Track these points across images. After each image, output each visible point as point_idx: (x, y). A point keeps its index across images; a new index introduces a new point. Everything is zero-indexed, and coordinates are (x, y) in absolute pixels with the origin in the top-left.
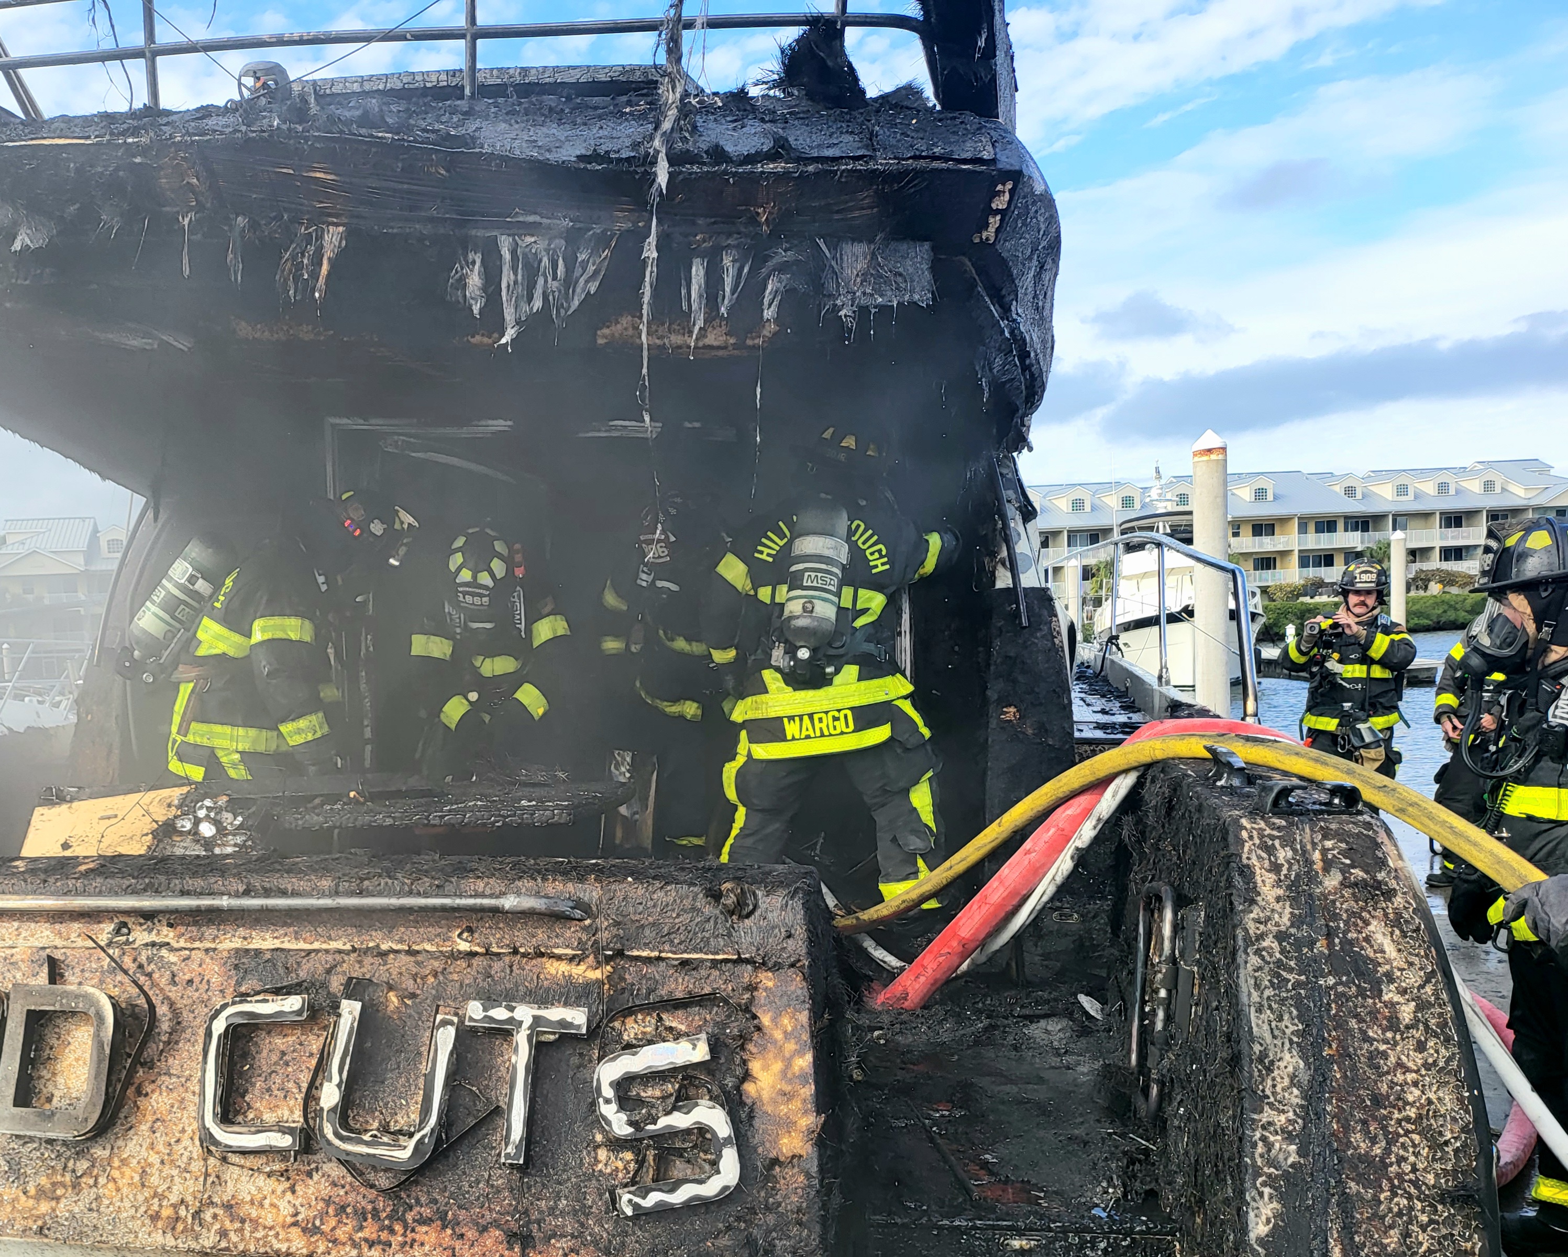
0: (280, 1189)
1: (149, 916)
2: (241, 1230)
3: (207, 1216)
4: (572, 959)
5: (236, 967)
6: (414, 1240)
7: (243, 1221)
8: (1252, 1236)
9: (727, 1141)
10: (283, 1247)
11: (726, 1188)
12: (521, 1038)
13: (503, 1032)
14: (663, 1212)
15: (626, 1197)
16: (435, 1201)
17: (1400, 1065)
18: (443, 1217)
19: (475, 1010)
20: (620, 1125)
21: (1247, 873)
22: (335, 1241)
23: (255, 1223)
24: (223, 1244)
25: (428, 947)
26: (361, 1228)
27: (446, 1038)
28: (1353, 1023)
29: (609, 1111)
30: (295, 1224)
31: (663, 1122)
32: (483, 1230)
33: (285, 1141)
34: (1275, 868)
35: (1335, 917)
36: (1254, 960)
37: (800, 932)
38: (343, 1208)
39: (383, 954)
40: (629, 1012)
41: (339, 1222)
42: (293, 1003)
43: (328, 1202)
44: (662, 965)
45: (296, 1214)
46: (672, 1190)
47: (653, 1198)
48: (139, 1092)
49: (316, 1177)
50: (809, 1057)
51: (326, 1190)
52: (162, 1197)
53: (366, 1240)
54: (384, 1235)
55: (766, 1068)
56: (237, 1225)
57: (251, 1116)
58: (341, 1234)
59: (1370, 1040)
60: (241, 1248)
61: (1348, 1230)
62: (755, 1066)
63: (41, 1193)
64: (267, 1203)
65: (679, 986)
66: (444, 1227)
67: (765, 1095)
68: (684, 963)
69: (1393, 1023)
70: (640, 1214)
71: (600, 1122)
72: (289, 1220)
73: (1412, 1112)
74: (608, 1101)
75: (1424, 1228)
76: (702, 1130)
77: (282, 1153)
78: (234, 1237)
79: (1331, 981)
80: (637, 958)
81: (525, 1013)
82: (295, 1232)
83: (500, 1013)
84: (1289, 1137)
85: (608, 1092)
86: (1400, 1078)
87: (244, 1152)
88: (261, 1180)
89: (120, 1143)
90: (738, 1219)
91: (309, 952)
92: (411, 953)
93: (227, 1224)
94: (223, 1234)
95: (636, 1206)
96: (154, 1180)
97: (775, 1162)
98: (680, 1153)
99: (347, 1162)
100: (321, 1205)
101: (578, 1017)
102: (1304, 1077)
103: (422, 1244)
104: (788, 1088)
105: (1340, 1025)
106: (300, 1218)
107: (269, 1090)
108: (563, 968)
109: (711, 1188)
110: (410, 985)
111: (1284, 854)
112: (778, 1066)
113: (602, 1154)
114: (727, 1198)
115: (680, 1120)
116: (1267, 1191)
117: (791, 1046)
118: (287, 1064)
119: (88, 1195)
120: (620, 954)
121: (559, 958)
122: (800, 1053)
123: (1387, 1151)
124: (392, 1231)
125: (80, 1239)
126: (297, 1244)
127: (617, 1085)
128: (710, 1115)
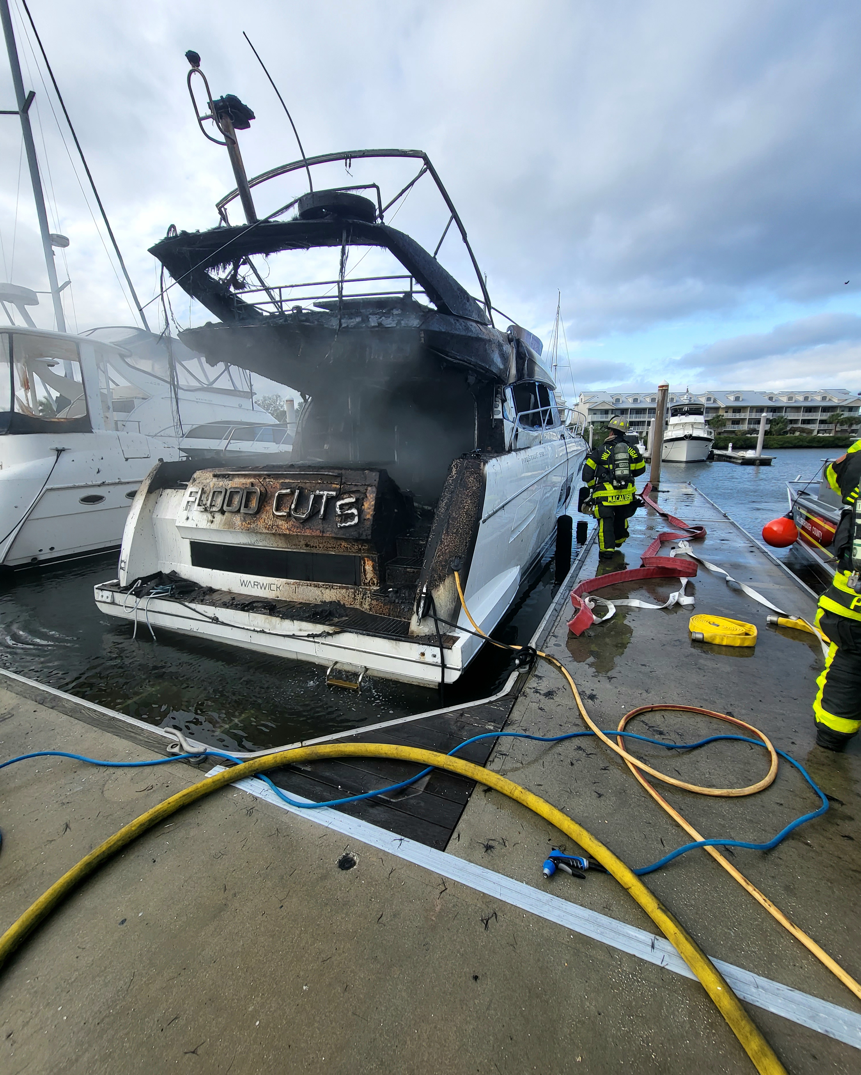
0: (285, 522)
1: (269, 476)
2: (279, 530)
3: (274, 527)
4: (336, 484)
7: (279, 528)
9: (357, 515)
10: (286, 533)
11: (356, 523)
12: (325, 498)
13: (321, 496)
14: (345, 527)
15: (339, 524)
16: (309, 525)
18: (310, 528)
19: (318, 492)
20: (340, 512)
23: (281, 529)
24: (277, 532)
25: (313, 482)
26: (298, 530)
27: (312, 497)
28: (460, 495)
29: (338, 510)
30: (288, 529)
31: (347, 512)
32: (317, 530)
33: (285, 514)
35: (464, 477)
36: (446, 484)
37: (377, 480)
38: (294, 526)
39: (306, 483)
40: (345, 493)
41: (294, 528)
42: (288, 491)
44: (352, 485)
46: (346, 523)
47: (343, 524)
48: (265, 506)
49: (291, 521)
50: (374, 502)
51: (293, 523)
52: (267, 524)
54: (301, 531)
55: (366, 503)
58: (295, 531)
59: (462, 498)
60: (279, 533)
62: (364, 503)
63: (249, 524)
64: (282, 525)
65: (353, 489)
66: (310, 530)
67: (365, 508)
68: (356, 485)
69: (467, 495)
70: (341, 528)
71: (335, 512)
72: (286, 528)
73: (465, 510)
75: (461, 529)
76: (353, 514)
77: (285, 516)
79: (459, 488)
80: (347, 484)
81: (326, 493)
83: (321, 493)
84: (443, 513)
85: (338, 507)
86: (465, 504)
87: (280, 516)
88: (282, 521)
89: (261, 515)
90: (357, 528)
94: (276, 530)
95: (341, 526)
96: (266, 521)
97: (365, 519)
98: (349, 518)
99: (295, 518)
100: (292, 526)
101: (334, 493)
102: (448, 504)
103: (307, 532)
104: (369, 507)
106: (288, 527)
109: (353, 523)
110: (309, 488)
112: (369, 504)
114: (356, 525)
115: (349, 512)
116: (436, 522)
117: (372, 500)
119: (256, 524)
120: (345, 483)
121: (334, 483)
123: (458, 516)
124: (303, 530)
125: (255, 532)
126: (288, 532)
127: (340, 505)
128: (355, 511)
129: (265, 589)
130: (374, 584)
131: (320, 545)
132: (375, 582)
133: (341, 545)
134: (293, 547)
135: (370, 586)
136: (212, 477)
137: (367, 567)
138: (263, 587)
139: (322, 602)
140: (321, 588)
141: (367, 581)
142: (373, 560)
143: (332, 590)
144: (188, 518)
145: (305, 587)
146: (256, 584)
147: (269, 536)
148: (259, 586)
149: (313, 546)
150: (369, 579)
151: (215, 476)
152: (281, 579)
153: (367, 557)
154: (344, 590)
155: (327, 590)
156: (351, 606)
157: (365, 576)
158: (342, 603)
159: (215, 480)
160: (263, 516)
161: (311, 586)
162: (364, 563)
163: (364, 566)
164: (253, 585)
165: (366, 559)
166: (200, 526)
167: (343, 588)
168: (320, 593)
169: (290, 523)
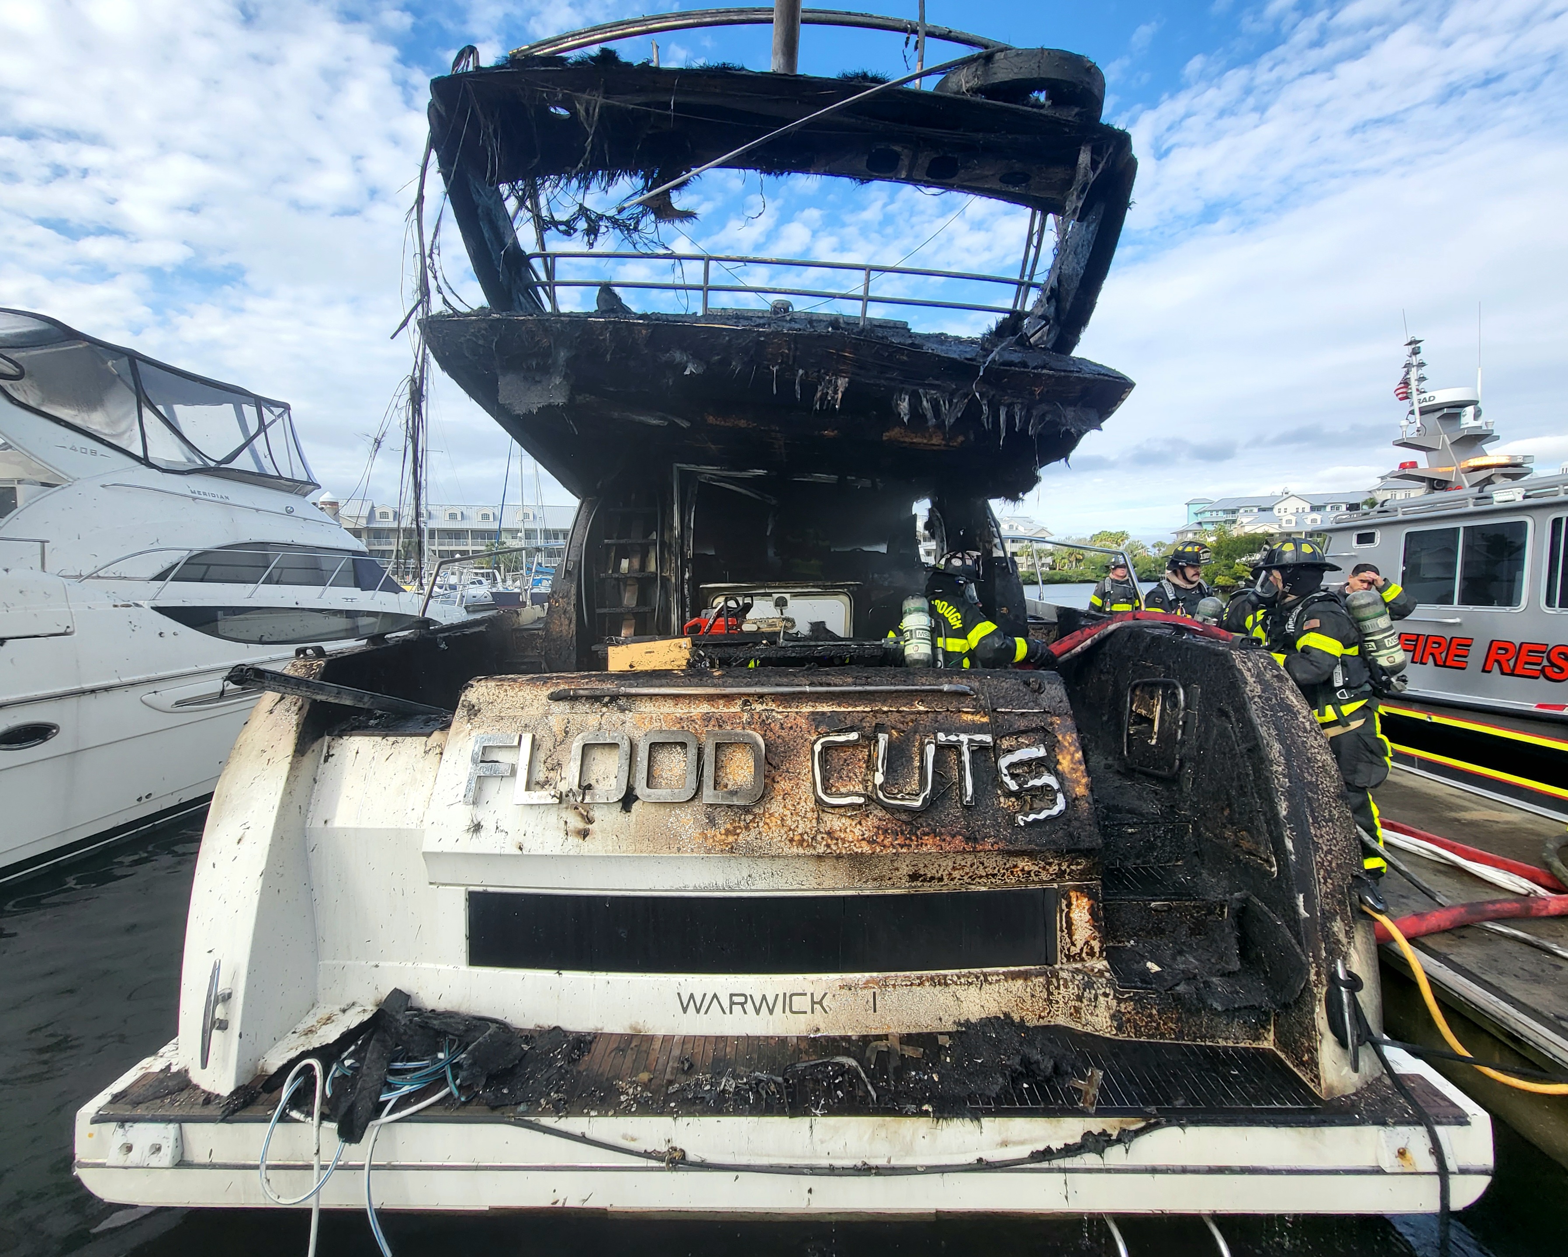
0: (854, 823)
1: (761, 696)
2: (837, 844)
3: (819, 838)
4: (972, 713)
5: (814, 720)
6: (922, 843)
7: (837, 839)
8: (1281, 816)
9: (1058, 790)
10: (859, 851)
11: (1061, 811)
12: (965, 749)
13: (956, 747)
14: (1037, 823)
15: (1020, 817)
16: (930, 825)
17: (1312, 746)
18: (935, 832)
19: (941, 737)
20: (1013, 786)
21: (1239, 670)
22: (884, 846)
23: (844, 841)
24: (829, 851)
25: (905, 709)
26: (896, 839)
27: (931, 750)
28: (1293, 730)
29: (1007, 779)
30: (864, 839)
31: (1030, 783)
32: (954, 836)
33: (858, 800)
34: (1249, 670)
35: (1275, 689)
36: (1254, 707)
37: (1065, 699)
38: (886, 830)
39: (886, 713)
40: (1005, 736)
41: (885, 837)
42: (854, 736)
43: (878, 828)
44: (1013, 715)
45: (863, 835)
46: (1039, 813)
49: (871, 817)
50: (1080, 753)
51: (876, 823)
52: (794, 831)
53: (899, 844)
54: (907, 842)
55: (1064, 758)
56: (835, 841)
57: (834, 790)
58: (886, 842)
59: (1299, 736)
60: (838, 852)
61: (1312, 811)
62: (1060, 757)
63: (728, 832)
64: (848, 830)
65: (1022, 724)
66: (935, 837)
67: (1066, 770)
68: (1023, 713)
69: (1305, 731)
70: (1026, 825)
71: (1002, 785)
72: (860, 837)
73: (1320, 764)
74: (1006, 775)
75: (1335, 808)
76: (1046, 787)
77: (860, 805)
78: (834, 848)
79: (1282, 714)
80: (1002, 712)
81: (964, 738)
82: (864, 843)
83: (953, 738)
84: (1285, 776)
85: (1005, 771)
86: (1313, 751)
87: (837, 807)
88: (843, 820)
89: (768, 806)
90: (1064, 824)
91: (849, 712)
92: (898, 712)
93: (829, 841)
94: (825, 846)
95: (1025, 821)
96: (789, 822)
97: (1076, 799)
98: (1039, 798)
99: (887, 808)
100: (875, 830)
101: (987, 739)
102: (1283, 752)
103: (926, 845)
104: (1075, 767)
105: (1290, 732)
106: (865, 836)
107: (841, 777)
108: (970, 717)
109: (1055, 811)
110: (901, 726)
111: (1250, 664)
112: (1069, 757)
113: (1002, 799)
114: (1062, 814)
115: (1038, 782)
116: (1282, 797)
117: (1072, 749)
118: (848, 765)
119: (754, 832)
120: (993, 711)
121: (967, 713)
122: (1077, 751)
123: (1317, 780)
124: (912, 840)
125: (753, 853)
126: (866, 848)
127: (1008, 768)
128: (1049, 779)
129: (771, 1012)
130: (1091, 954)
131: (956, 874)
132: (1097, 950)
133: (1015, 866)
134: (870, 884)
135: (1082, 960)
136: (545, 700)
137: (1075, 915)
138: (763, 1005)
139: (959, 1024)
140: (953, 988)
141: (1075, 950)
142: (1090, 894)
143: (986, 986)
144: (477, 828)
145: (905, 990)
146: (738, 1001)
147: (799, 863)
148: (749, 1006)
149: (932, 878)
150: (1080, 944)
151: (556, 697)
152: (824, 977)
153: (1077, 889)
154: (1020, 982)
155: (972, 989)
156: (1042, 1022)
157: (1070, 935)
158: (1016, 1018)
159: (561, 708)
160: (776, 807)
161: (921, 984)
162: (1069, 905)
163: (1068, 914)
164: (726, 1004)
165: (1073, 894)
166: (533, 847)
167: (1014, 976)
168: (951, 1001)
169: (871, 821)
